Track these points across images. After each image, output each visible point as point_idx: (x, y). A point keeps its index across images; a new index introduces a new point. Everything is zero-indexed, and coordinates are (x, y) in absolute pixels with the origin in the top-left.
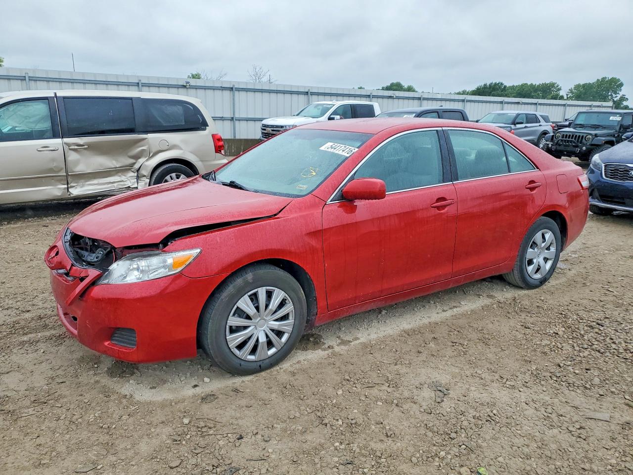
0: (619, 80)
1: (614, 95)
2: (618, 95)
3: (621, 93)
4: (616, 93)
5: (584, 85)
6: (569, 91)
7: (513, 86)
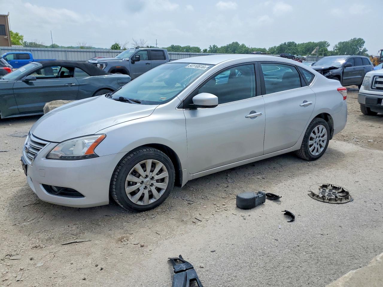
0: (362, 40)
1: (360, 49)
2: (362, 48)
3: (364, 47)
4: (360, 47)
5: (343, 43)
6: (335, 46)
7: (304, 43)
